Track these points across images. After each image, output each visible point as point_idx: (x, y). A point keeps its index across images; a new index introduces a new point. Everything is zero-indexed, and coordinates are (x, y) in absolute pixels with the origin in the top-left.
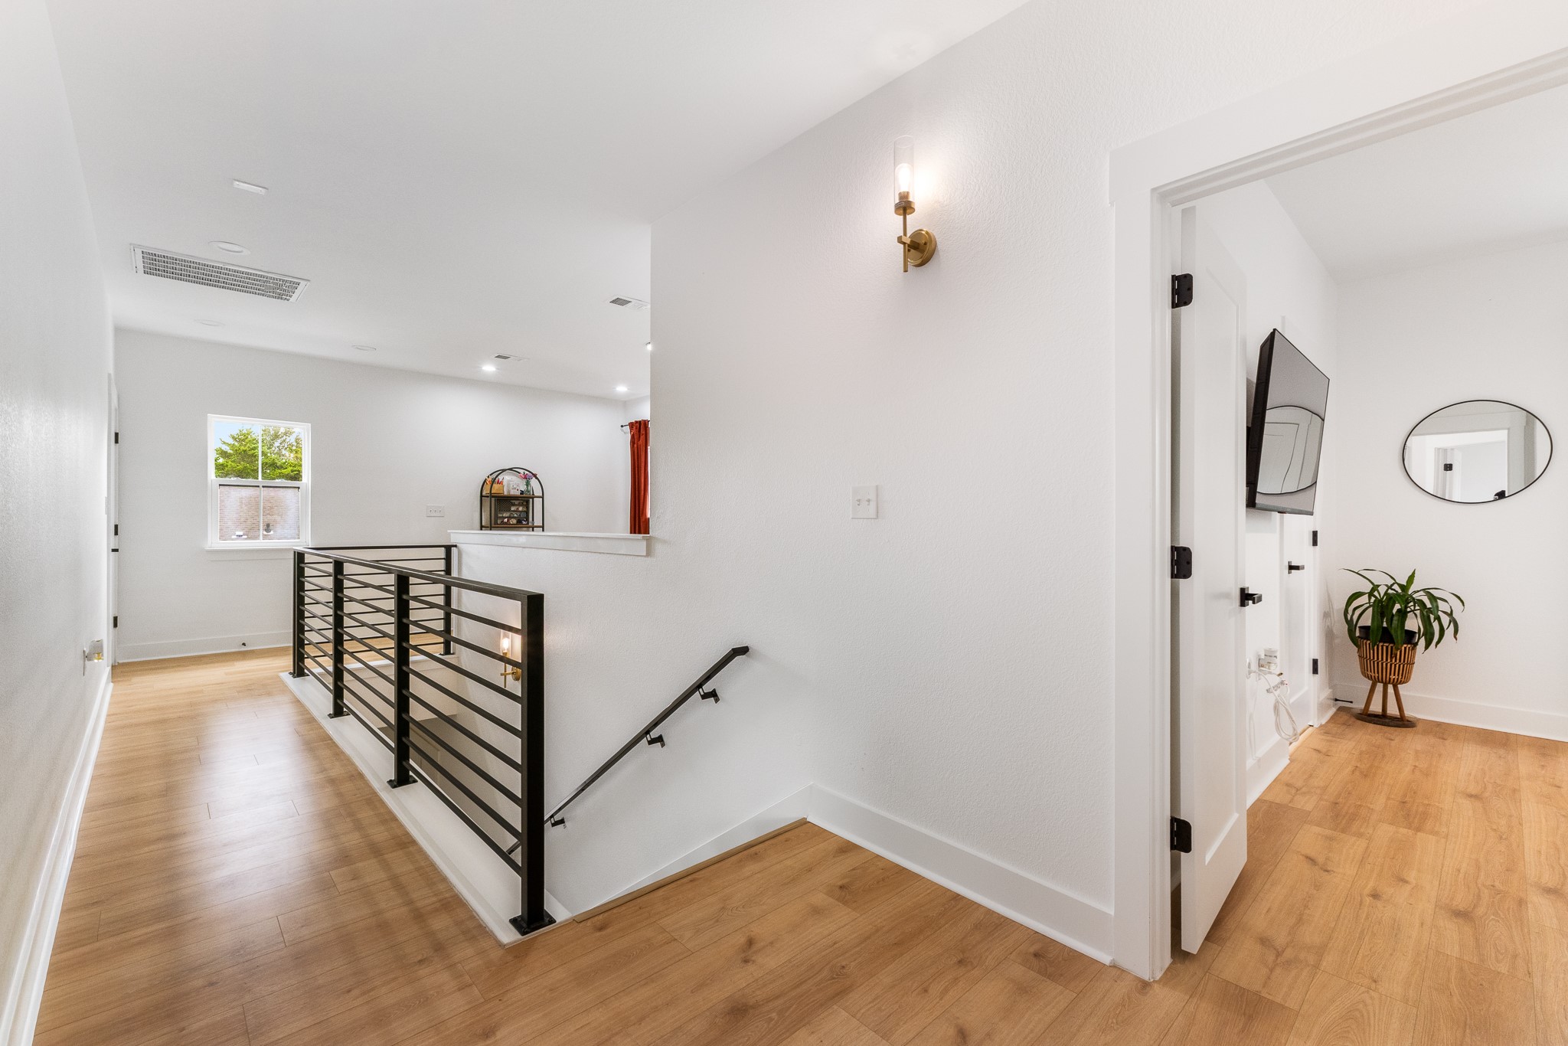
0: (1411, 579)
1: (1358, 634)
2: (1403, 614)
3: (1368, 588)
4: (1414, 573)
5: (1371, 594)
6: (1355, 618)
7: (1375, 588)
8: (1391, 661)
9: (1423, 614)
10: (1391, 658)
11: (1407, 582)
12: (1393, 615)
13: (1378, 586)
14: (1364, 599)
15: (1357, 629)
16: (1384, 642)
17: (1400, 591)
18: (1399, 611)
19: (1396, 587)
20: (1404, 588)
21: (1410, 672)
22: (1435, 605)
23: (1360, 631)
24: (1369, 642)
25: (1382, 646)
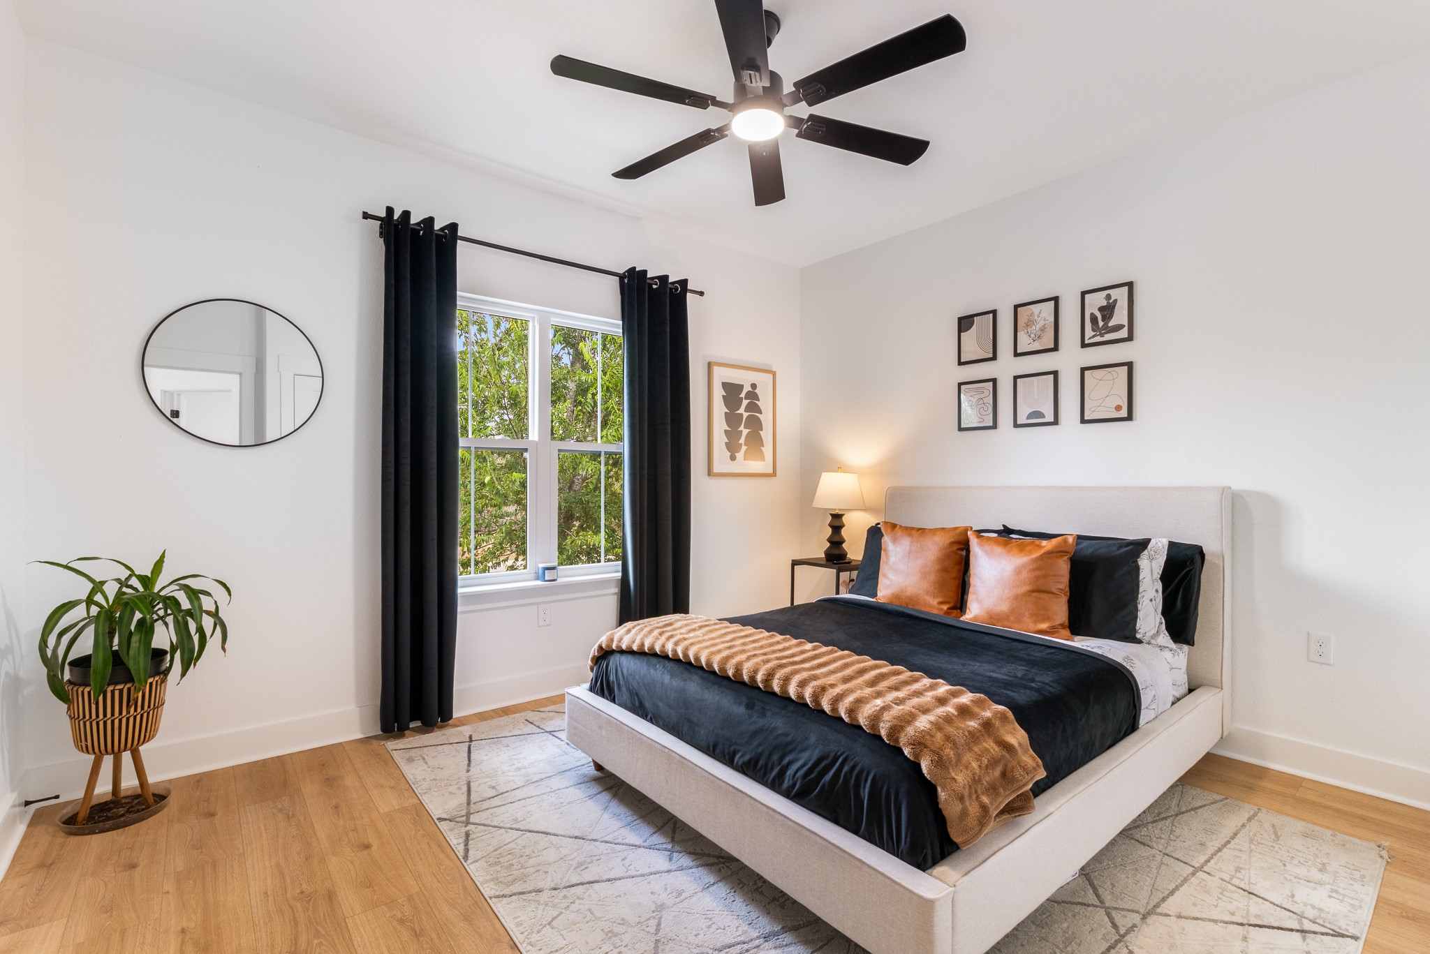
0: (159, 565)
1: (67, 676)
2: (146, 628)
3: (84, 588)
4: (163, 556)
5: (90, 601)
6: (61, 651)
7: (98, 587)
8: (128, 712)
9: (178, 621)
10: (128, 706)
11: (152, 573)
12: (131, 634)
13: (103, 583)
14: (79, 613)
15: (67, 668)
16: (116, 684)
17: (141, 589)
18: (141, 623)
19: (134, 582)
20: (146, 581)
21: (156, 722)
22: (196, 604)
23: (71, 671)
24: (87, 689)
25: (113, 692)
